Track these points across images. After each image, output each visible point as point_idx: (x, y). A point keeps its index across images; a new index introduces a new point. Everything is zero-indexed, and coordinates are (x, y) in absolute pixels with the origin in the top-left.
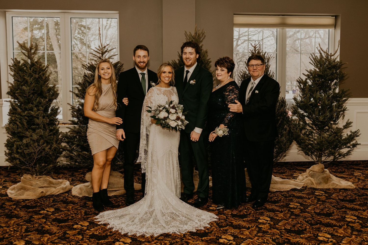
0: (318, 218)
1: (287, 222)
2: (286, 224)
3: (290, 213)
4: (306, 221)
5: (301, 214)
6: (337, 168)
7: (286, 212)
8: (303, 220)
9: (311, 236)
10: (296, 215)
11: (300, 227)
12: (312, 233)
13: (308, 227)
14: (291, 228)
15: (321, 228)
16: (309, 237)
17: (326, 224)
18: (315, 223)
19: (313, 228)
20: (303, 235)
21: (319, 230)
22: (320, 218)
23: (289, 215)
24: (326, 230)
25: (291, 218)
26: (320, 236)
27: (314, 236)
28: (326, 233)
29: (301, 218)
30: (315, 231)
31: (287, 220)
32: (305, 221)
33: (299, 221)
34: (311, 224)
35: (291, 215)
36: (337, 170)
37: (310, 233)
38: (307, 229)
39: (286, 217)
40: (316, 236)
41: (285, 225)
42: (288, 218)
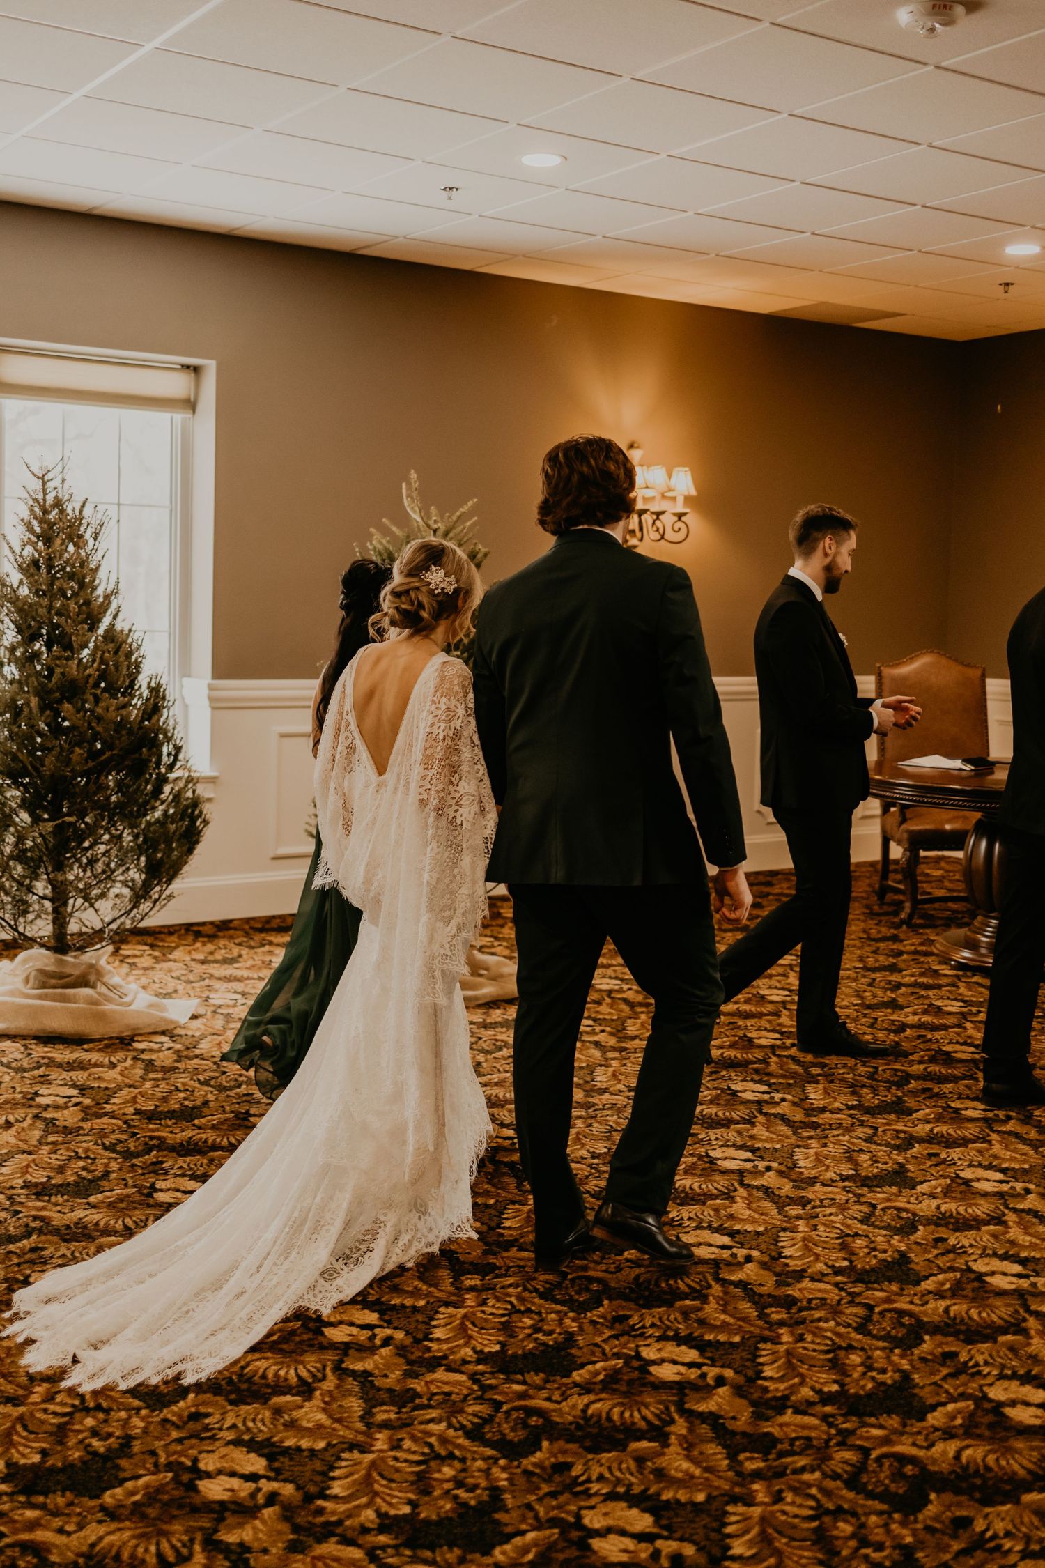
0: (153, 1130)
1: (34, 1160)
2: (28, 1166)
3: (40, 1124)
4: (105, 1148)
5: (86, 1125)
6: (210, 947)
7: (25, 1125)
8: (96, 1144)
9: (128, 1196)
10: (66, 1131)
11: (84, 1169)
12: (130, 1182)
13: (114, 1166)
14: (49, 1178)
15: (162, 1162)
16: (121, 1199)
17: (181, 1144)
18: (140, 1148)
19: (133, 1165)
20: (100, 1196)
21: (156, 1169)
22: (157, 1130)
23: (37, 1134)
24: (181, 1167)
25: (48, 1144)
26: (161, 1190)
27: (139, 1192)
28: (183, 1175)
29: (86, 1138)
30: (143, 1174)
31: (30, 1153)
32: (103, 1144)
33: (80, 1151)
34: (128, 1155)
35: (47, 1132)
36: (211, 953)
37: (126, 1185)
38: (114, 1172)
39: (25, 1141)
40: (145, 1191)
41: (25, 1170)
42: (35, 1143)
